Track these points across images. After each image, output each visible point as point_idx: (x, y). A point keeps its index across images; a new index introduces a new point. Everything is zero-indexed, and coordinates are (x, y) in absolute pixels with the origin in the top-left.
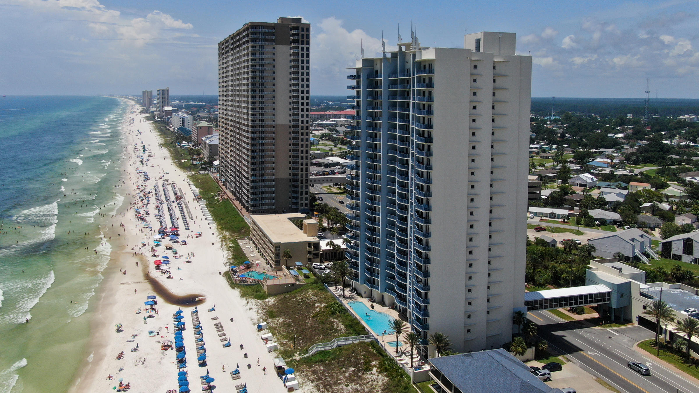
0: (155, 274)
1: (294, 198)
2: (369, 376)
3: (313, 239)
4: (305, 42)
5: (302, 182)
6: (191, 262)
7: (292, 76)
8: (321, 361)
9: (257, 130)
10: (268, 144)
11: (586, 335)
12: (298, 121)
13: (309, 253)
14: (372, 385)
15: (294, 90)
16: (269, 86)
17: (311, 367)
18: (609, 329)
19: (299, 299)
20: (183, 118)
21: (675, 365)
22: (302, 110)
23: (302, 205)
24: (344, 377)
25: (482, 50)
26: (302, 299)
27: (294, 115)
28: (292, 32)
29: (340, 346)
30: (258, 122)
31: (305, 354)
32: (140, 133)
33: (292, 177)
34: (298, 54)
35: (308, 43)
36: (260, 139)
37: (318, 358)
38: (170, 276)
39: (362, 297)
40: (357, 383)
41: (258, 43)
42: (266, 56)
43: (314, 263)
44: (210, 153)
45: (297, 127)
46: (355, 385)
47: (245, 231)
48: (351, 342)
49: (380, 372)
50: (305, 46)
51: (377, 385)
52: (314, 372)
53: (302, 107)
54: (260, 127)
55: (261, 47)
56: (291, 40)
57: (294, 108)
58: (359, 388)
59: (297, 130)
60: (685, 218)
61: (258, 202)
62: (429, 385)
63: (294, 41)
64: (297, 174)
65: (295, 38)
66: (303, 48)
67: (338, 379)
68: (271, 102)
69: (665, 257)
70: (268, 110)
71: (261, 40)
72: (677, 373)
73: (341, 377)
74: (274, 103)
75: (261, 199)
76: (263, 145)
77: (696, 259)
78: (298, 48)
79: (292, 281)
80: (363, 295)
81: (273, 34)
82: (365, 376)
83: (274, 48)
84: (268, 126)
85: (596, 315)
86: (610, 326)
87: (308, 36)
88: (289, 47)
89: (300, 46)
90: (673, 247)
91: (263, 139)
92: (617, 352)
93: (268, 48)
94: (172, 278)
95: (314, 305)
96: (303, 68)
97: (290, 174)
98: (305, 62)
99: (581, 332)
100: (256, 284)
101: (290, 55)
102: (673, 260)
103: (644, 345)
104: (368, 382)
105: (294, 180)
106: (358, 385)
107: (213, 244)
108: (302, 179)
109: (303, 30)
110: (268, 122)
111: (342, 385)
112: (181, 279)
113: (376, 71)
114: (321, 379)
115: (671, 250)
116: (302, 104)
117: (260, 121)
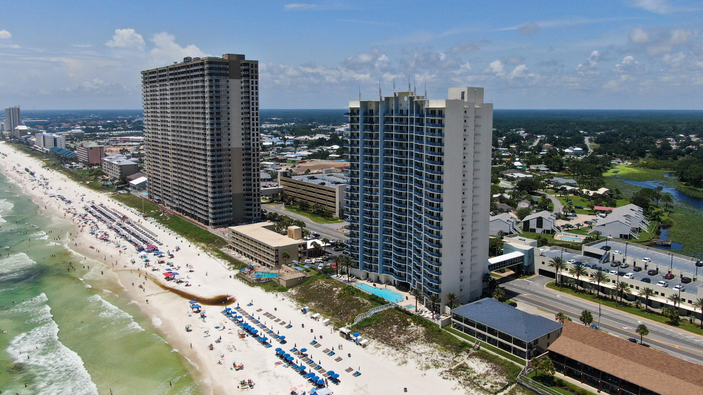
0: (171, 284)
1: (248, 210)
2: (411, 328)
3: (300, 241)
4: (254, 77)
5: (255, 196)
6: (193, 271)
7: (244, 105)
8: (369, 325)
9: (216, 153)
10: (225, 166)
11: (515, 285)
12: (250, 144)
13: (300, 252)
14: (416, 334)
15: (245, 118)
16: (225, 115)
17: (364, 330)
18: (525, 280)
19: (316, 287)
20: (54, 138)
21: (571, 293)
22: (253, 135)
23: (255, 215)
24: (393, 332)
25: (466, 100)
26: (318, 287)
27: (246, 139)
28: (243, 67)
29: (376, 314)
30: (216, 146)
31: (353, 323)
32: (6, 155)
33: (245, 192)
34: (248, 87)
35: (257, 77)
36: (218, 161)
37: (366, 323)
38: (187, 284)
39: (361, 280)
40: (406, 334)
41: (215, 77)
42: (221, 89)
43: (306, 260)
44: (121, 173)
45: (250, 149)
46: (404, 336)
47: (218, 241)
48: (382, 310)
49: (417, 325)
50: (254, 80)
51: (419, 333)
52: (370, 333)
53: (253, 132)
54: (218, 150)
55: (217, 81)
56: (242, 75)
57: (246, 134)
58: (409, 337)
59: (249, 152)
60: (525, 203)
61: (219, 216)
62: (452, 327)
63: (245, 76)
64: (251, 190)
65: (246, 73)
66: (252, 82)
67: (390, 335)
68: (227, 128)
69: (525, 231)
70: (225, 136)
71: (217, 75)
72: (575, 298)
73: (391, 332)
74: (229, 129)
75: (220, 213)
76: (221, 166)
77: (544, 230)
78: (248, 81)
79: (301, 275)
80: (362, 278)
81: (227, 69)
82: (408, 329)
83: (228, 81)
84: (225, 150)
85: (512, 272)
86: (525, 278)
87: (257, 72)
88: (240, 80)
89: (251, 80)
90: (530, 224)
91: (220, 161)
92: (537, 291)
93: (223, 82)
94: (190, 285)
95: (332, 289)
96: (253, 99)
97: (244, 190)
98: (255, 93)
99: (511, 283)
100: (270, 281)
101: (242, 88)
102: (531, 233)
103: (549, 286)
104: (413, 332)
105: (247, 195)
106: (407, 336)
107: (199, 255)
108: (254, 193)
109: (252, 67)
110: (224, 147)
111: (396, 337)
112: (199, 286)
113: (370, 110)
114: (378, 336)
115: (529, 226)
116: (253, 130)
117: (218, 145)
